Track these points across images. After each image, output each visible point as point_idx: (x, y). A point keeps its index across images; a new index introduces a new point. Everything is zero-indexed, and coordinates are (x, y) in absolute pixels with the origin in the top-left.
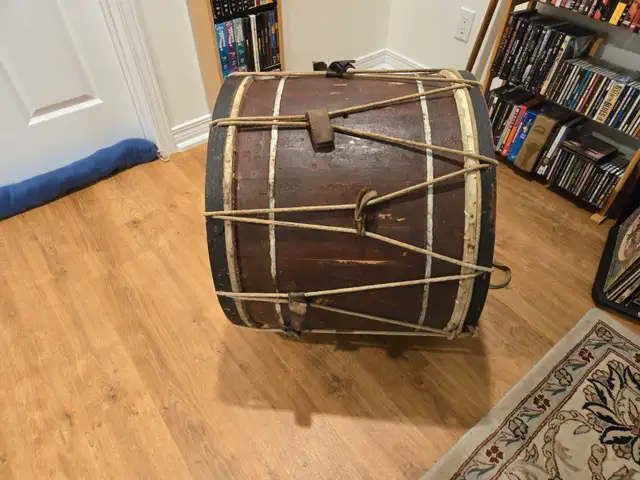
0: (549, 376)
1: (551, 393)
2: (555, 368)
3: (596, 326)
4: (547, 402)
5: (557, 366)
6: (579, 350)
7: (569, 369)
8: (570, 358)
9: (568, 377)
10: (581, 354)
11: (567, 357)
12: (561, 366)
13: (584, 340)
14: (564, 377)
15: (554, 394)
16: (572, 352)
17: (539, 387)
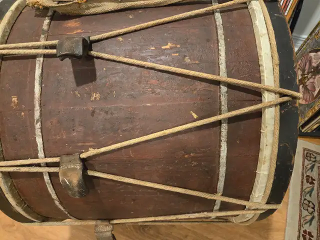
0: (301, 211)
1: (308, 224)
2: (301, 201)
3: (304, 154)
4: (310, 234)
5: (301, 199)
6: (305, 178)
7: (308, 197)
8: (304, 188)
9: (311, 204)
10: (308, 182)
11: (302, 188)
12: (303, 199)
13: (303, 168)
14: (309, 206)
15: (310, 224)
16: (302, 182)
17: (300, 226)
